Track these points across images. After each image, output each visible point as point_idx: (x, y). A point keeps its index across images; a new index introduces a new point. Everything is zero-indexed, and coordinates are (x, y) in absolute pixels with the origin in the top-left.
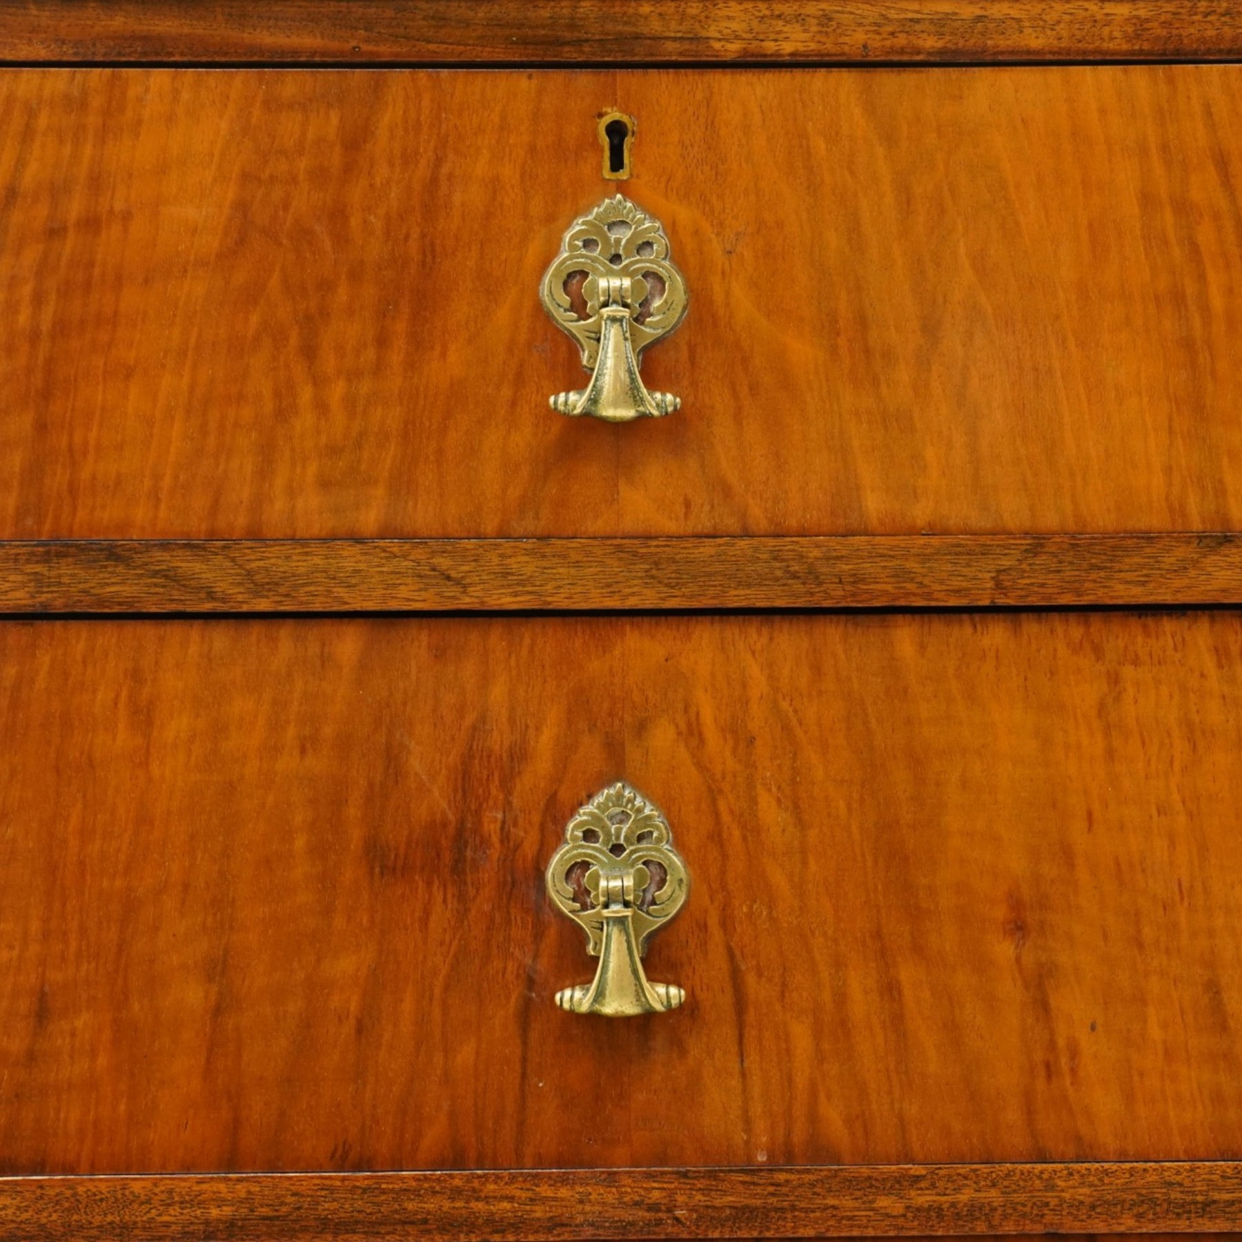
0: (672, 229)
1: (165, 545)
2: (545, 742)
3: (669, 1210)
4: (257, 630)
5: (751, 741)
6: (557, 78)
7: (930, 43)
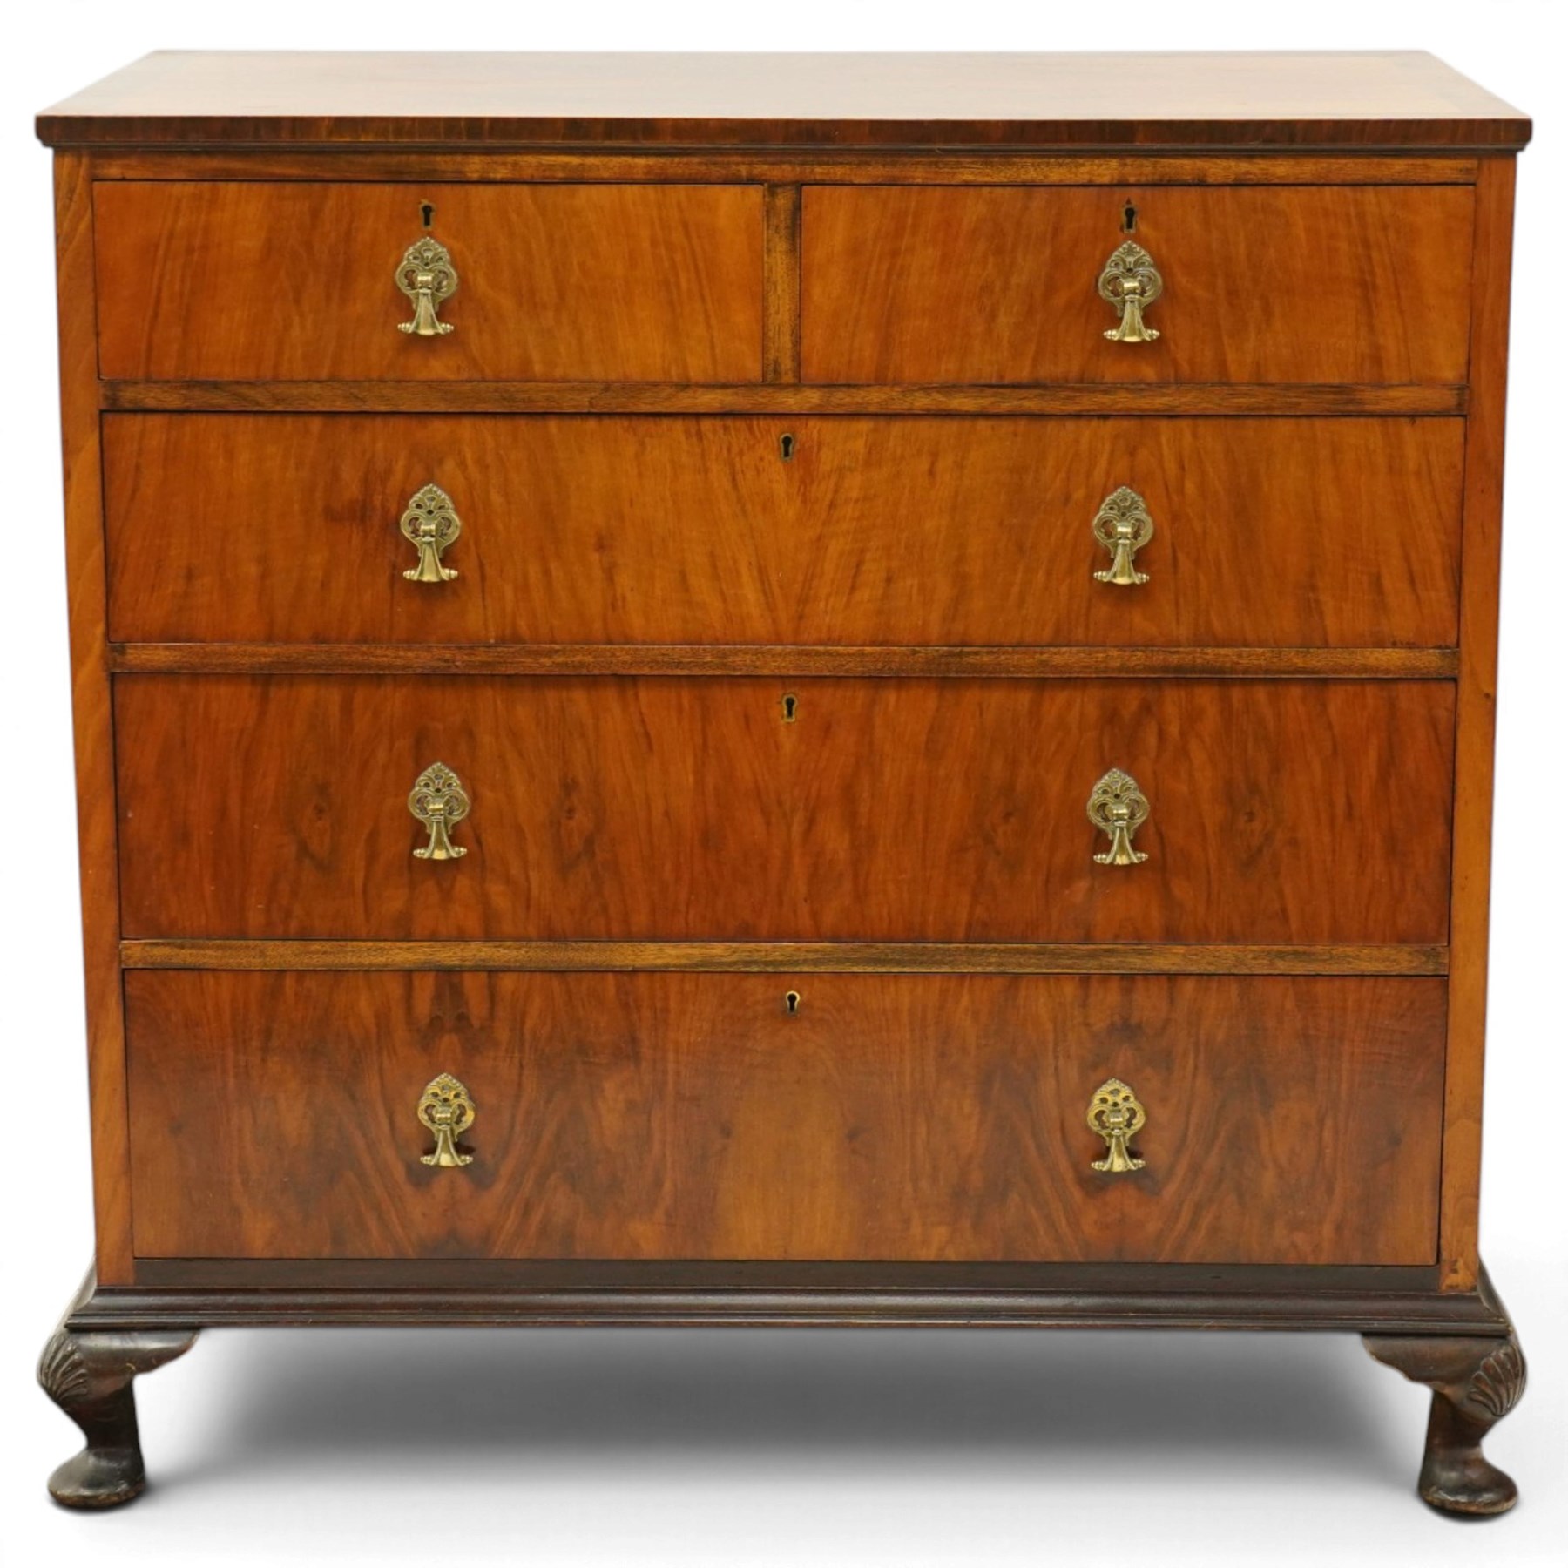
0: (451, 252)
1: (238, 382)
2: (400, 467)
3: (454, 662)
4: (276, 419)
5: (487, 467)
6: (401, 187)
7: (560, 175)
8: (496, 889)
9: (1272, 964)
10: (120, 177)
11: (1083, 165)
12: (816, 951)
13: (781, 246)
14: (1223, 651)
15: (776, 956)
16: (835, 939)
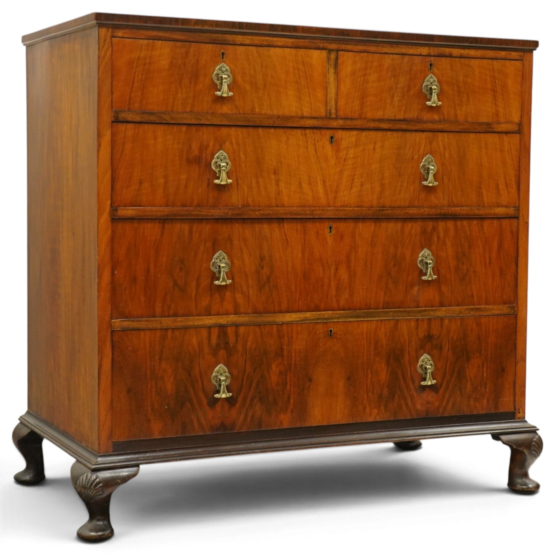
0: (230, 68)
1: (159, 112)
2: (211, 144)
3: (228, 213)
4: (171, 126)
5: (239, 145)
6: (215, 45)
7: (266, 43)
8: (238, 296)
9: (469, 312)
10: (122, 36)
11: (418, 48)
12: (339, 314)
13: (332, 71)
14: (457, 208)
15: (326, 316)
16: (344, 310)
